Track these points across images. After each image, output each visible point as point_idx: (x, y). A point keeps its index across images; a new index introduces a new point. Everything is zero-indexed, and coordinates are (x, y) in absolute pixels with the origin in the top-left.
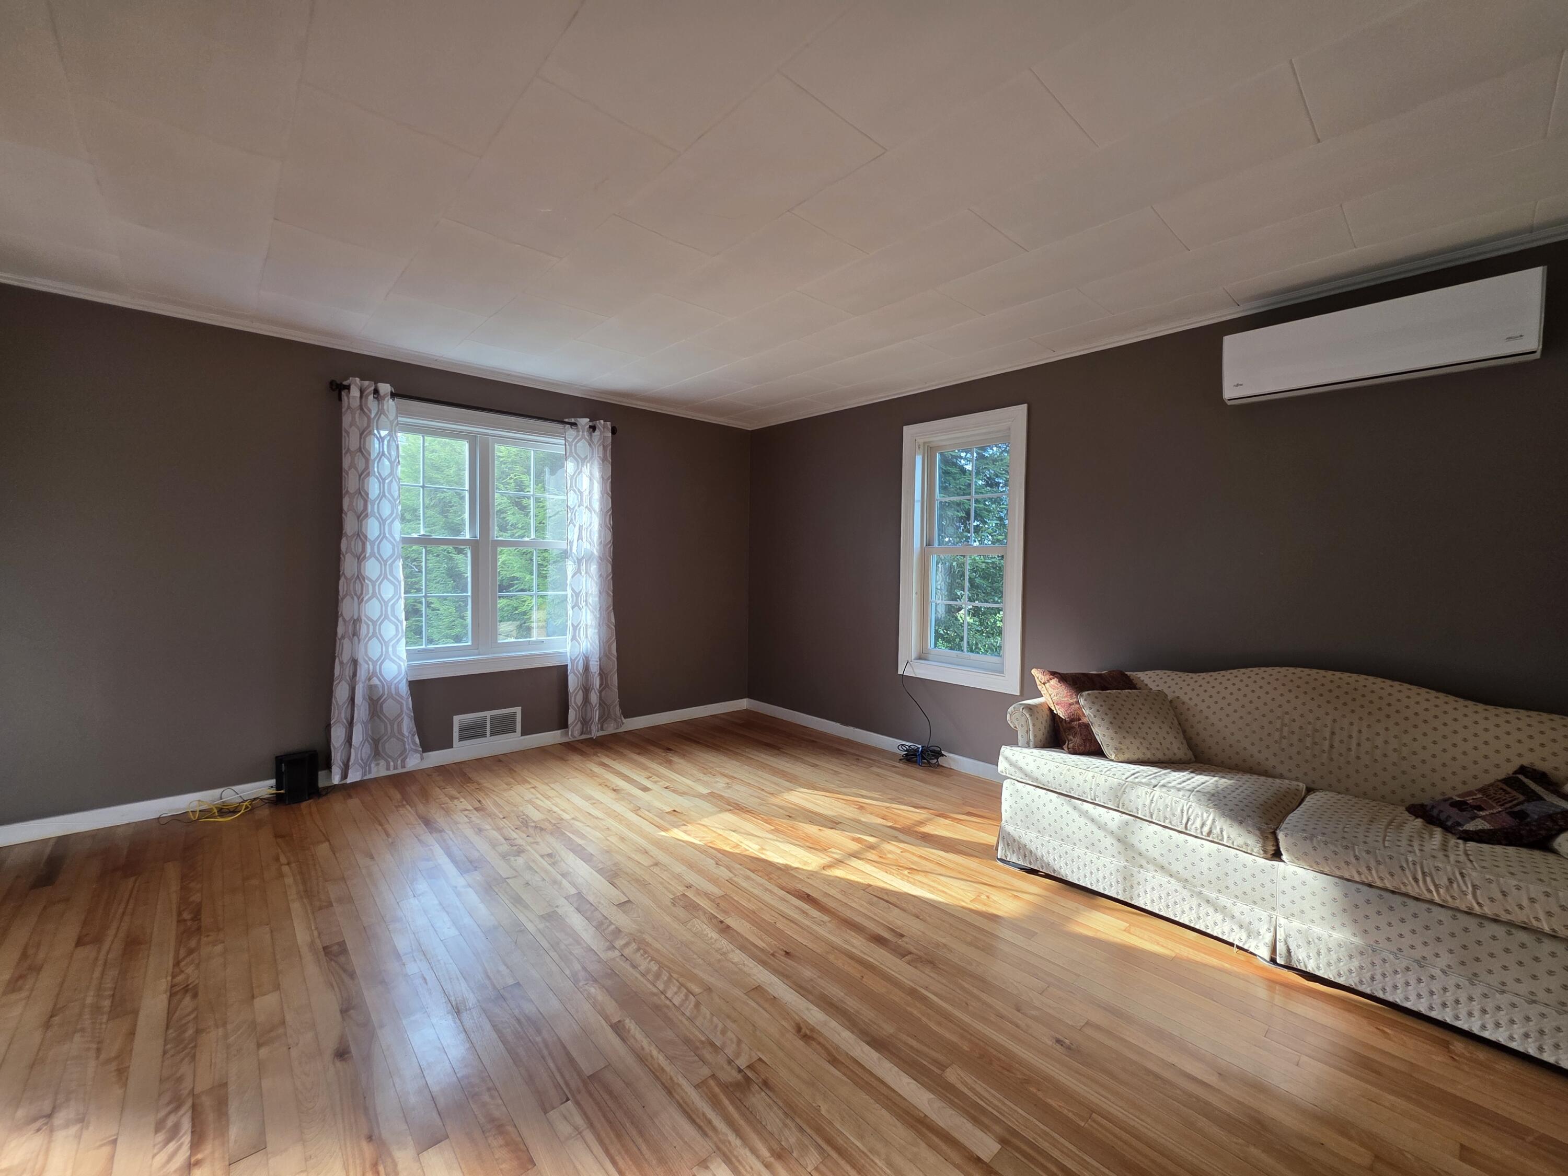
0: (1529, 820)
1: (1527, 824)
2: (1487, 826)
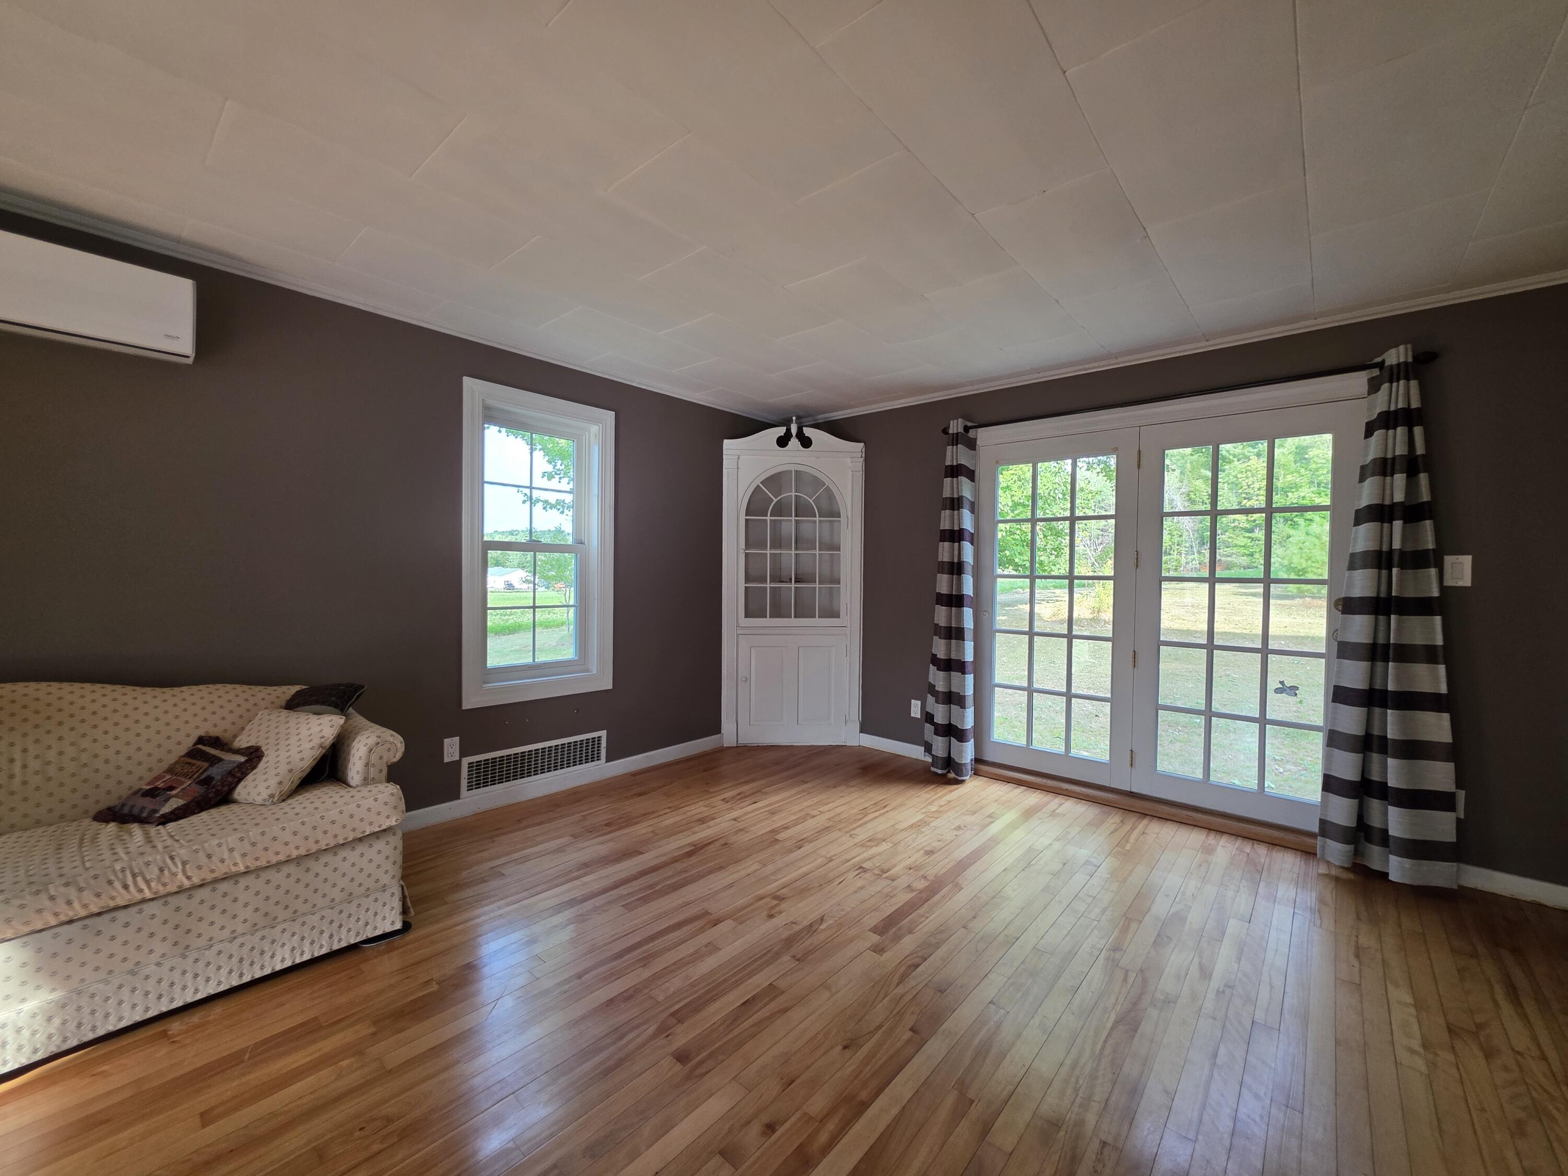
0: (214, 782)
1: (213, 787)
2: (181, 802)
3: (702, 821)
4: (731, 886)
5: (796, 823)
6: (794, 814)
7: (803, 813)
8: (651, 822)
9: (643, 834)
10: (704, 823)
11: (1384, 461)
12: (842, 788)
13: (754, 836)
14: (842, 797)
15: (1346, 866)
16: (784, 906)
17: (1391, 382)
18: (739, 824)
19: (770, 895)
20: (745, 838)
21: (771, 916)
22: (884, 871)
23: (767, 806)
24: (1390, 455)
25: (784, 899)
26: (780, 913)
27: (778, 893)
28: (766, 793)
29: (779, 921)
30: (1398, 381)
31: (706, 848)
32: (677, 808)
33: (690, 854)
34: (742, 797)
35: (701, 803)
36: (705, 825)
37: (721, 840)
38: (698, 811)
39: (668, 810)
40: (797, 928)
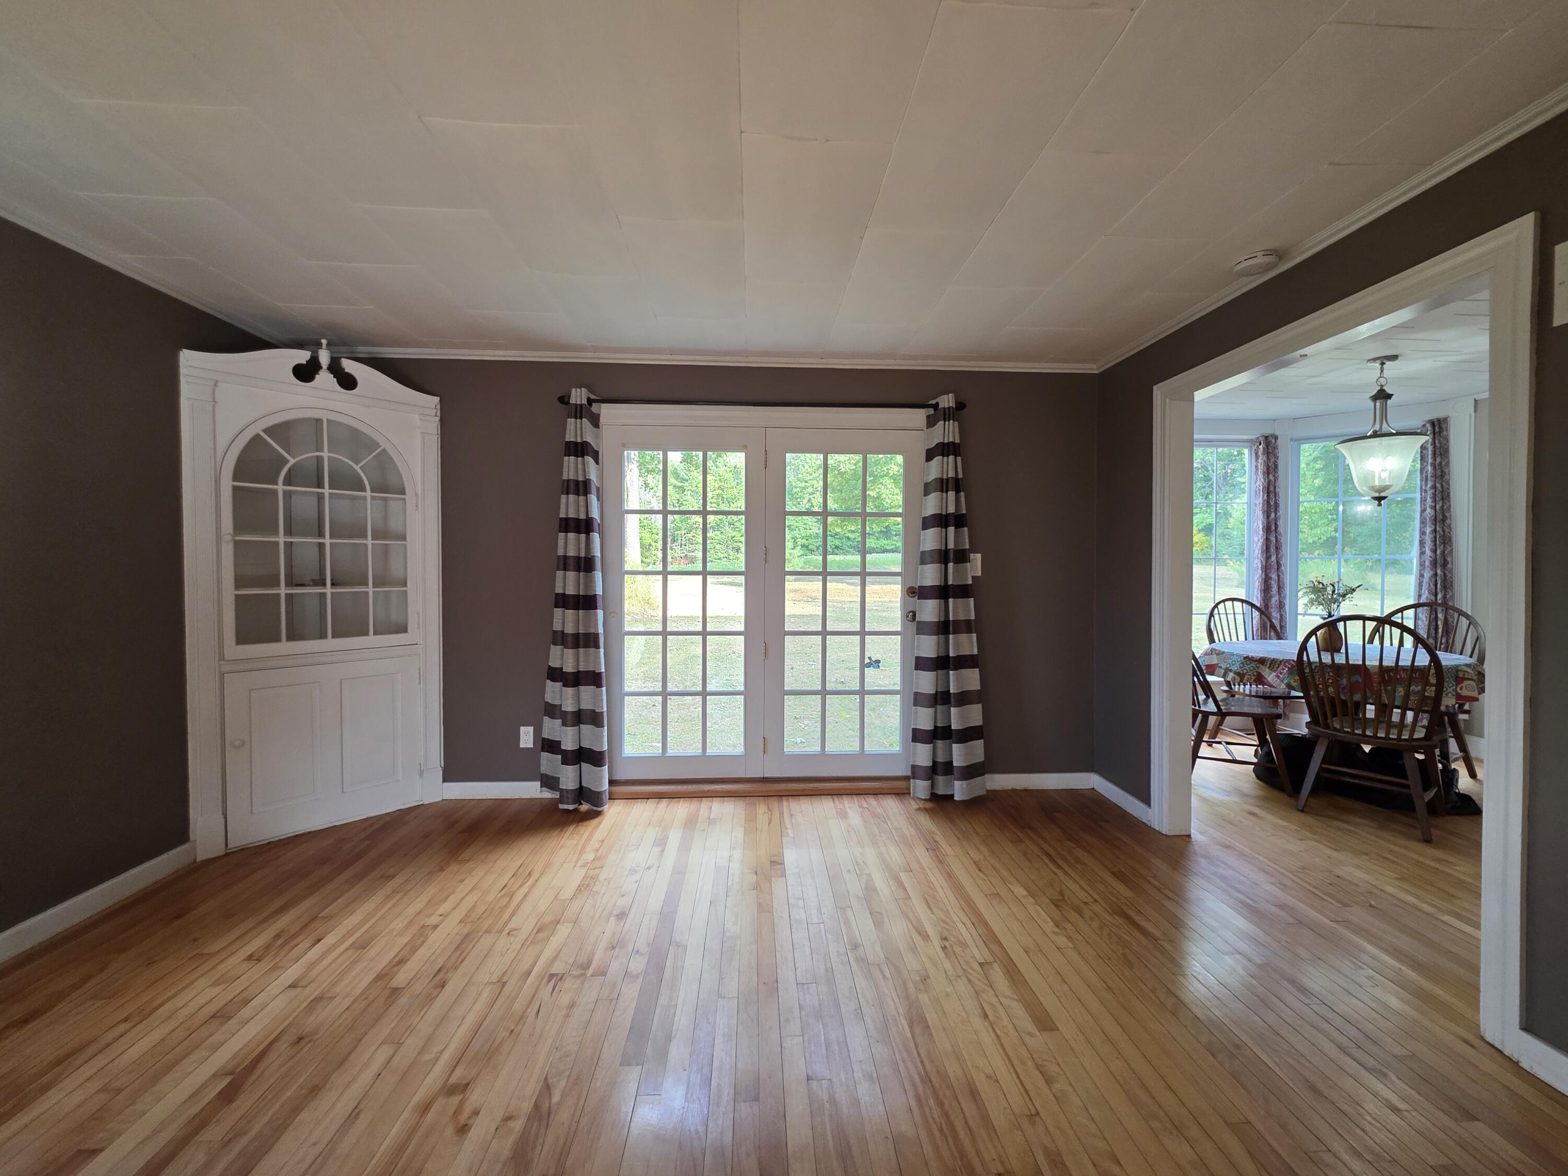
3: (222, 1016)
4: (354, 1115)
5: (413, 947)
6: (402, 933)
7: (414, 929)
8: (89, 1069)
9: (80, 1106)
10: (230, 1018)
11: (941, 480)
12: (454, 867)
13: (351, 999)
14: (462, 881)
15: (928, 797)
16: (474, 1097)
17: (945, 421)
18: (308, 989)
19: (440, 1091)
20: (334, 1009)
21: (463, 1130)
22: (585, 967)
23: (345, 938)
24: (945, 477)
25: (468, 1084)
26: (476, 1113)
27: (453, 1080)
28: (330, 917)
29: (481, 1129)
30: (949, 421)
31: (262, 1066)
32: (145, 1014)
33: (228, 1096)
34: (285, 940)
35: (202, 982)
36: (232, 1022)
37: (285, 1038)
38: (201, 1000)
39: (123, 1027)
40: (517, 1126)
